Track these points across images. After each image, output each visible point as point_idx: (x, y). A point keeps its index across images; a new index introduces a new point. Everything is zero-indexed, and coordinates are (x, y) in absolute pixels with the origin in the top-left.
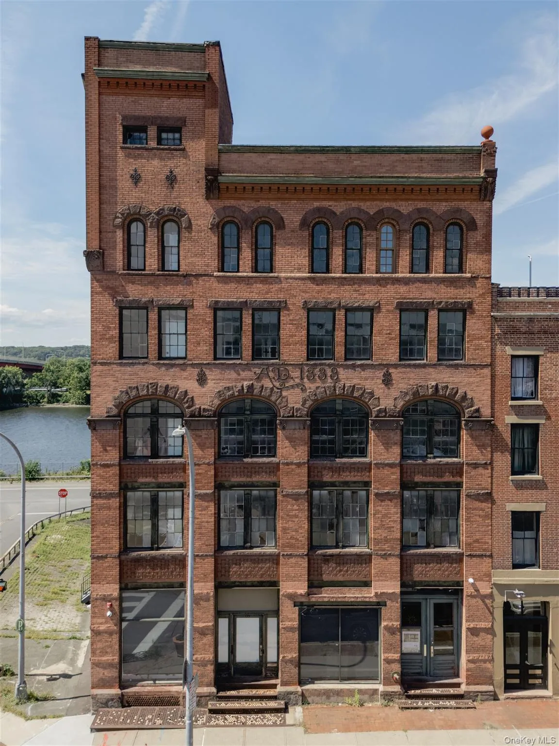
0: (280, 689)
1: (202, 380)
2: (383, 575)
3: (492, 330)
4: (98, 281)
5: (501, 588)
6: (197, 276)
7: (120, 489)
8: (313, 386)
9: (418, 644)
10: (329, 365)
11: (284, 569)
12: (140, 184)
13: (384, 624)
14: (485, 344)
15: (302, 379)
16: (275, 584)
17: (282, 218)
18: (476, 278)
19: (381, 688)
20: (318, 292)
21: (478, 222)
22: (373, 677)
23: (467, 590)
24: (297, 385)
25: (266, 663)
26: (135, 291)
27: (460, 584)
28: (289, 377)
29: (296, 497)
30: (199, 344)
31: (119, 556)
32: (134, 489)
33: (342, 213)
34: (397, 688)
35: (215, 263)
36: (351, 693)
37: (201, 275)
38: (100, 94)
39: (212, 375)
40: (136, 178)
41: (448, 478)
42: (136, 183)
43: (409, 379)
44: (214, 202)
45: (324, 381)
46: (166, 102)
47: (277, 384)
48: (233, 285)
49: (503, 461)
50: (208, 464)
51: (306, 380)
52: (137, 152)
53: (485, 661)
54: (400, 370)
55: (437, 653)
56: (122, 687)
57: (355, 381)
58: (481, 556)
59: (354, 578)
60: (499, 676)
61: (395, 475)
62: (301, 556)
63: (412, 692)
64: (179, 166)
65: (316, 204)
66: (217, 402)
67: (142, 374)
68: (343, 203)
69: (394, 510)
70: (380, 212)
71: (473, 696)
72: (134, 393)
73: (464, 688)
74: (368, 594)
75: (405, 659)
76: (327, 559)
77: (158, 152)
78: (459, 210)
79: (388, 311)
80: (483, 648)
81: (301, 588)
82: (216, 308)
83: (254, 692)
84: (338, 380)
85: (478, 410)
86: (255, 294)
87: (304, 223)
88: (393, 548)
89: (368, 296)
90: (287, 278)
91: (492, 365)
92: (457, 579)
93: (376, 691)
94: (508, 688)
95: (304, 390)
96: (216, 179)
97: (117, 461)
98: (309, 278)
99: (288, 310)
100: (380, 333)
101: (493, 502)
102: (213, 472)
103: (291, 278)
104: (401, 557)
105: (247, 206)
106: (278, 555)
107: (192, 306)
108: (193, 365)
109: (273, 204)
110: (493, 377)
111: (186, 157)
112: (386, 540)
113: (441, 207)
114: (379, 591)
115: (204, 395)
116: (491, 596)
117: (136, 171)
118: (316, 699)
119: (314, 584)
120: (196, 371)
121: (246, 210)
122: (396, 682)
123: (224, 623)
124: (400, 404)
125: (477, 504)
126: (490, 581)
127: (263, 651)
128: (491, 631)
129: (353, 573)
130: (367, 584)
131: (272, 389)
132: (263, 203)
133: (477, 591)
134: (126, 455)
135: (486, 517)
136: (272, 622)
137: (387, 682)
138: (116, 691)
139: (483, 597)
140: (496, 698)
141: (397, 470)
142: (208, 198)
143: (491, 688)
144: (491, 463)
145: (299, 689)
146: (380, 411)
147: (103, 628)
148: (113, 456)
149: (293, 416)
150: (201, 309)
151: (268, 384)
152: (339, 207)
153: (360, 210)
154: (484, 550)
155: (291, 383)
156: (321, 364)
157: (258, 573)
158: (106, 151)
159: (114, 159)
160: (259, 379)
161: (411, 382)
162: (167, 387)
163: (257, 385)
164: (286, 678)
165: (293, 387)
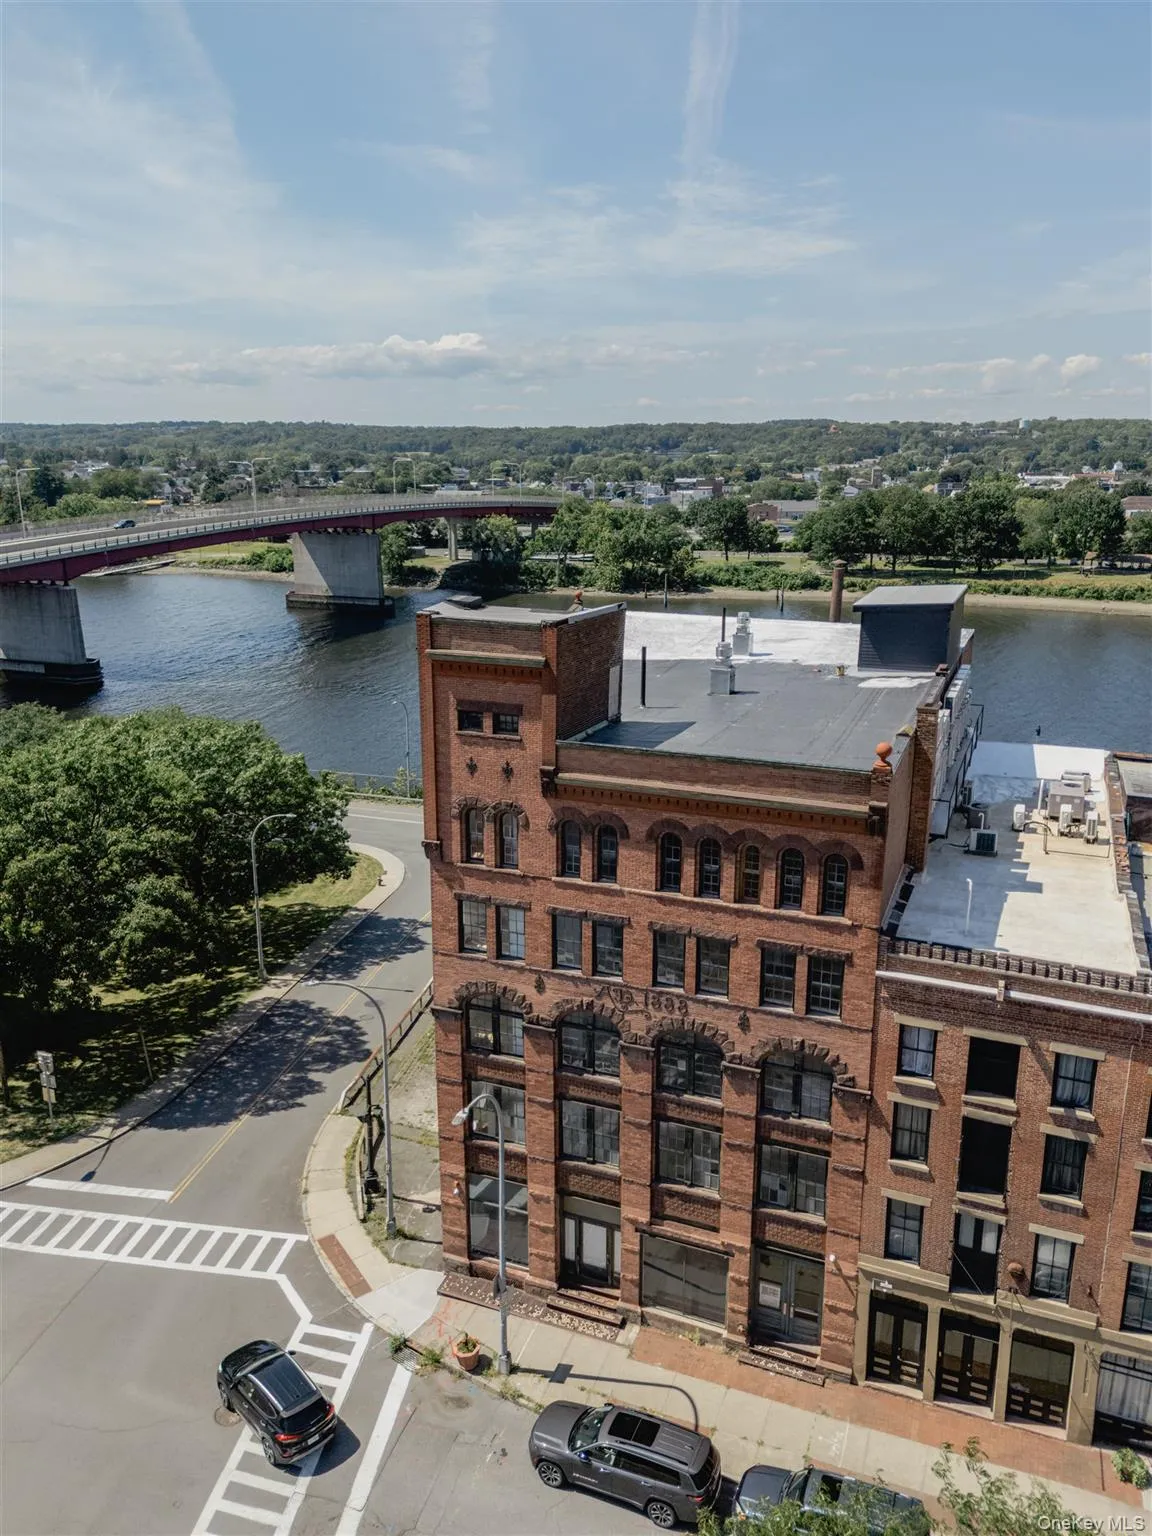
0: (619, 1304)
1: (540, 987)
2: (732, 1227)
3: (877, 990)
4: (437, 871)
5: (869, 1275)
6: (534, 878)
7: (464, 1077)
8: (659, 1015)
9: (778, 1300)
10: (679, 996)
11: (626, 1194)
12: (476, 774)
13: (731, 1274)
14: (866, 1006)
15: (646, 1005)
16: (618, 1204)
17: (626, 827)
18: (860, 927)
19: (725, 1334)
20: (666, 913)
21: (865, 860)
22: (718, 1318)
23: (829, 1266)
24: (642, 1012)
25: (612, 1272)
26: (471, 886)
27: (822, 1256)
28: (631, 1001)
29: (639, 1126)
30: (537, 950)
31: (464, 1142)
32: (476, 1080)
33: (695, 829)
34: (742, 1339)
35: (553, 867)
36: (692, 1329)
37: (539, 878)
38: (433, 676)
39: (549, 983)
40: (472, 768)
41: (811, 1142)
42: (472, 773)
43: (771, 1028)
44: (552, 800)
45: (671, 1012)
46: (502, 688)
47: (619, 1006)
48: (573, 892)
49: (880, 1140)
50: (548, 1073)
51: (650, 1007)
52: (474, 740)
53: (843, 1342)
54: (759, 1015)
55: (797, 1314)
56: (470, 1258)
57: (706, 1019)
58: (847, 1236)
59: (701, 1220)
60: (861, 1362)
61: (750, 1128)
62: (644, 1186)
63: (759, 1348)
64: (513, 756)
65: (665, 815)
66: (555, 1013)
67: (481, 971)
68: (697, 817)
69: (747, 1166)
70: (741, 834)
71: (828, 1374)
72: (473, 989)
73: (817, 1362)
74: (715, 1240)
75: (755, 1310)
76: (672, 1194)
77: (494, 742)
78: (840, 844)
79: (747, 947)
80: (843, 1330)
81: (644, 1217)
82: (554, 916)
83: (595, 1299)
84: (686, 1014)
85: (852, 1079)
86: (597, 906)
87: (650, 835)
88: (743, 1202)
89: (722, 928)
90: (630, 893)
91: (873, 1031)
92: (819, 1250)
93: (720, 1335)
94: (871, 1374)
95: (649, 1018)
96: (552, 781)
97: (459, 1052)
98: (656, 897)
99: (631, 927)
100: (737, 970)
101: (865, 1182)
102: (552, 1082)
103: (635, 894)
104: (754, 1214)
105: (587, 809)
106: (620, 1178)
107: (530, 909)
108: (531, 971)
109: (617, 810)
110: (874, 1045)
111: (523, 749)
112: (736, 1193)
113: (818, 837)
114: (726, 1241)
115: (542, 1003)
116: (856, 1279)
117: (471, 759)
118: (657, 1324)
119: (657, 1215)
120: (535, 977)
121: (586, 813)
122: (743, 1333)
123: (570, 1225)
124: (759, 1054)
125: (846, 1180)
126: (855, 1263)
127: (610, 1260)
128: (854, 1314)
129: (702, 1215)
130: (715, 1230)
131: (613, 1011)
132: (604, 808)
133: (840, 1270)
134: (468, 1044)
135: (855, 1196)
136: (617, 1235)
137: (732, 1330)
138: (465, 1260)
139: (846, 1279)
140: (853, 1381)
141: (752, 1124)
142: (545, 796)
143: (849, 1371)
144: (866, 1141)
145: (639, 1309)
146: (734, 1057)
147: (451, 1201)
148: (455, 1044)
149: (635, 1043)
150: (539, 912)
151: (610, 1005)
152: (692, 821)
153: (715, 828)
154: (852, 1230)
155: (633, 1007)
156: (668, 993)
157: (602, 1189)
158: (442, 736)
159: (448, 744)
160: (599, 996)
161: (773, 1032)
162: (505, 988)
163: (598, 1003)
164: (626, 1295)
165: (636, 1012)
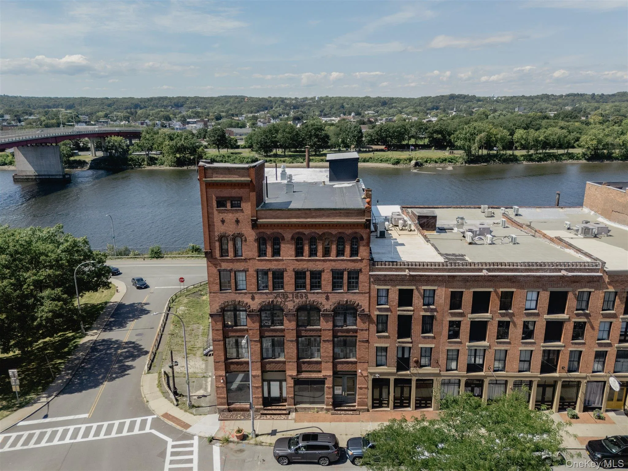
0: (287, 407)
1: (253, 298)
2: (326, 369)
3: (370, 279)
4: (210, 262)
5: (371, 374)
6: (249, 259)
7: (223, 338)
8: (298, 300)
9: (341, 391)
10: (304, 293)
11: (288, 366)
12: (225, 224)
13: (326, 386)
14: (366, 285)
15: (293, 298)
16: (285, 371)
17: (283, 236)
18: (363, 259)
19: (325, 407)
20: (299, 265)
21: (364, 237)
22: (323, 403)
23: (359, 374)
24: (291, 300)
25: (282, 397)
26: (224, 266)
27: (356, 372)
28: (288, 297)
29: (292, 341)
30: (251, 285)
31: (224, 362)
32: (228, 338)
33: (308, 234)
34: (331, 407)
35: (257, 254)
36: (314, 408)
37: (251, 259)
38: (206, 189)
39: (256, 296)
40: (223, 221)
41: (351, 334)
42: (223, 224)
43: (336, 298)
44: (255, 230)
45: (302, 299)
46: (234, 191)
47: (283, 300)
48: (264, 262)
49: (373, 328)
50: (257, 329)
51: (294, 298)
52: (223, 211)
53: (364, 398)
54: (332, 294)
55: (348, 395)
56: (228, 405)
57: (314, 299)
58: (364, 362)
59: (315, 369)
60: (370, 403)
61: (331, 333)
62: (294, 362)
63: (337, 408)
64: (240, 216)
65: (298, 231)
66: (259, 307)
67: (229, 297)
68: (308, 230)
69: (330, 346)
70: (324, 234)
71: (359, 410)
72: (227, 304)
73: (356, 407)
74: (320, 375)
75: (335, 397)
76: (304, 363)
77: (231, 211)
78: (356, 233)
79: (327, 272)
80: (364, 394)
81: (294, 373)
82: (257, 271)
83: (277, 407)
84: (307, 298)
85: (363, 310)
86: (274, 266)
87: (292, 238)
88: (330, 359)
89: (318, 266)
90: (286, 259)
91: (369, 293)
92: (355, 370)
93: (323, 408)
94: (373, 407)
95: (294, 302)
96: (256, 223)
97: (222, 328)
98: (295, 260)
99: (287, 271)
100: (324, 280)
101: (369, 343)
102: (259, 332)
103: (288, 259)
104: (333, 362)
105: (269, 232)
106: (285, 361)
107: (248, 271)
108: (249, 293)
109: (280, 231)
110: (370, 297)
111: (243, 212)
112: (327, 357)
113: (349, 231)
114: (324, 374)
115: (254, 304)
116: (367, 376)
117: (223, 219)
118: (301, 410)
119: (299, 371)
120: (251, 295)
121: (268, 233)
122: (331, 405)
123: (266, 384)
124: (333, 307)
125: (363, 344)
126: (367, 371)
127: (281, 393)
128: (367, 388)
129: (315, 367)
130: (320, 372)
131: (281, 302)
132: (275, 230)
133: (362, 374)
134: (225, 326)
135: (366, 348)
136: (284, 384)
137: (327, 405)
138: (226, 407)
139: (364, 377)
140: (368, 411)
141: (331, 332)
142: (253, 229)
143: (367, 407)
144: (368, 329)
145: (294, 407)
146: (324, 310)
147: (220, 386)
148: (220, 326)
149: (290, 312)
150: (252, 272)
151: (280, 300)
152: (307, 232)
153: (315, 233)
154: (365, 360)
155: (288, 299)
156: (301, 292)
157: (278, 367)
158: (210, 211)
159: (213, 214)
160: (276, 298)
161: (337, 299)
162: (239, 301)
163: (275, 300)
164: (289, 403)
165: (289, 301)
